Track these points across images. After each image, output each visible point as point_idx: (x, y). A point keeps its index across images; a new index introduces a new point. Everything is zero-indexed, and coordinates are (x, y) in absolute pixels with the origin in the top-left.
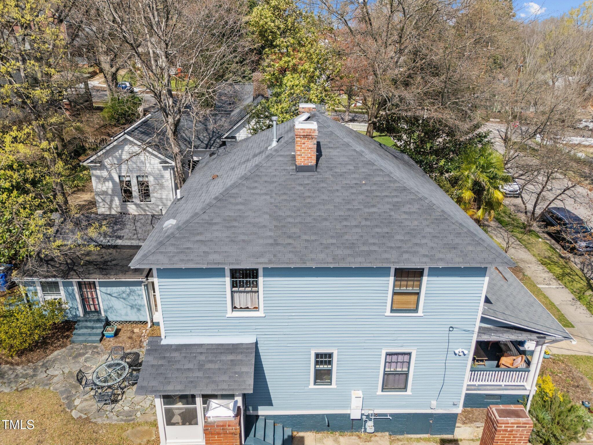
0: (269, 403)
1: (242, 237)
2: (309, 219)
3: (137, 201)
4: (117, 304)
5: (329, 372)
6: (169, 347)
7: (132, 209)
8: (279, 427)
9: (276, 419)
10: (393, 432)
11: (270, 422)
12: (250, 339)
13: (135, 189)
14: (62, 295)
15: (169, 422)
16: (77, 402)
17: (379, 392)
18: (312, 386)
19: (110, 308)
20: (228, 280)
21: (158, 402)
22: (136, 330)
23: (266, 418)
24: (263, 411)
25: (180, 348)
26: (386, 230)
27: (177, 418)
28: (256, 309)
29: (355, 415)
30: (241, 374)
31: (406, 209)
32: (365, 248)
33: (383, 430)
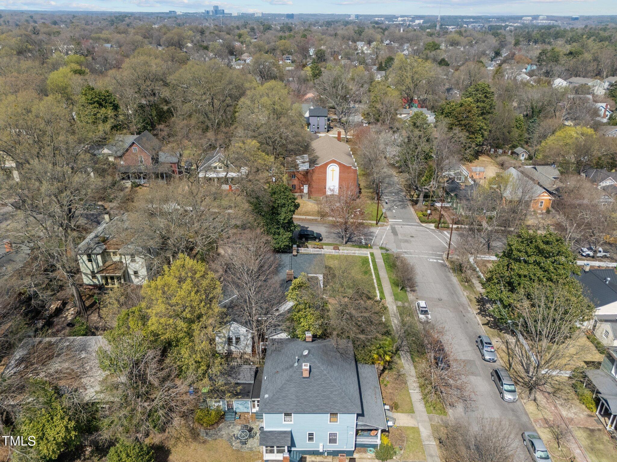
0: (295, 446)
1: (288, 403)
2: (306, 397)
3: (235, 345)
4: (240, 407)
5: (313, 438)
6: (266, 432)
7: (233, 348)
8: (298, 453)
9: (297, 451)
10: (334, 456)
11: (295, 452)
12: (289, 430)
13: (234, 340)
14: (221, 403)
15: (266, 453)
16: (234, 444)
17: (328, 444)
18: (308, 442)
19: (238, 408)
20: (283, 415)
21: (264, 447)
22: (246, 416)
23: (294, 451)
24: (293, 449)
25: (270, 432)
26: (328, 401)
27: (268, 451)
28: (291, 421)
29: (321, 451)
30: (287, 440)
31: (334, 393)
32: (321, 407)
33: (331, 455)
